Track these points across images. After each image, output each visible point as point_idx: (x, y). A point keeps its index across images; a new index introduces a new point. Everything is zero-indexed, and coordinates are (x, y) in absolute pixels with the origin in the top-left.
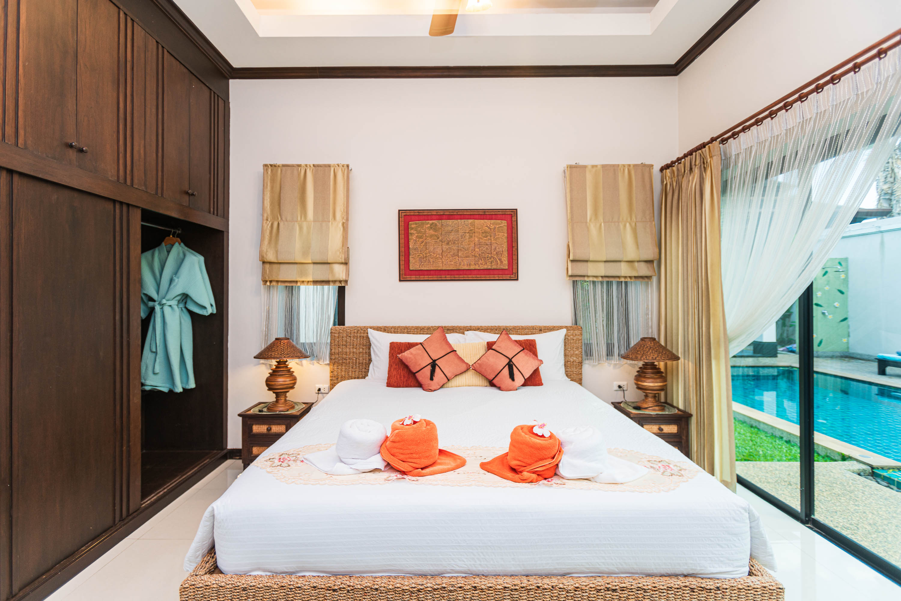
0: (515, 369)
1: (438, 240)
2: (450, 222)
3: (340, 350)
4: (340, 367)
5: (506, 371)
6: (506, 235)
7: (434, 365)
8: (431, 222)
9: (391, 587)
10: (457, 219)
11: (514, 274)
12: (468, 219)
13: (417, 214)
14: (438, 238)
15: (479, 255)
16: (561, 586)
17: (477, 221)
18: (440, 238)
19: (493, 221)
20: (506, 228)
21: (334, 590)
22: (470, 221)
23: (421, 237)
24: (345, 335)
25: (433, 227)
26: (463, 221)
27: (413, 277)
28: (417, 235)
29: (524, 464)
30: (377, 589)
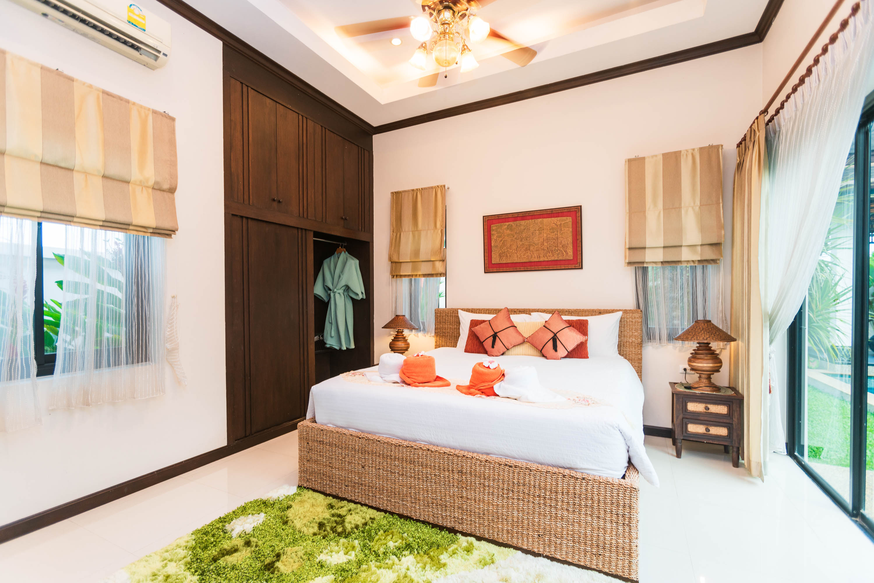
0: (558, 342)
1: (514, 238)
2: (523, 222)
3: (441, 326)
4: (441, 339)
5: (551, 344)
6: (571, 229)
7: (495, 336)
8: (507, 224)
9: (386, 441)
10: (529, 219)
11: (578, 264)
12: (538, 218)
13: (497, 218)
14: (514, 236)
15: (548, 248)
16: (478, 458)
17: (545, 220)
18: (515, 236)
19: (559, 218)
20: (571, 223)
21: (360, 438)
22: (540, 220)
23: (500, 237)
24: (444, 315)
25: (510, 228)
26: (533, 220)
27: (495, 270)
28: (497, 235)
29: (474, 385)
30: (379, 441)
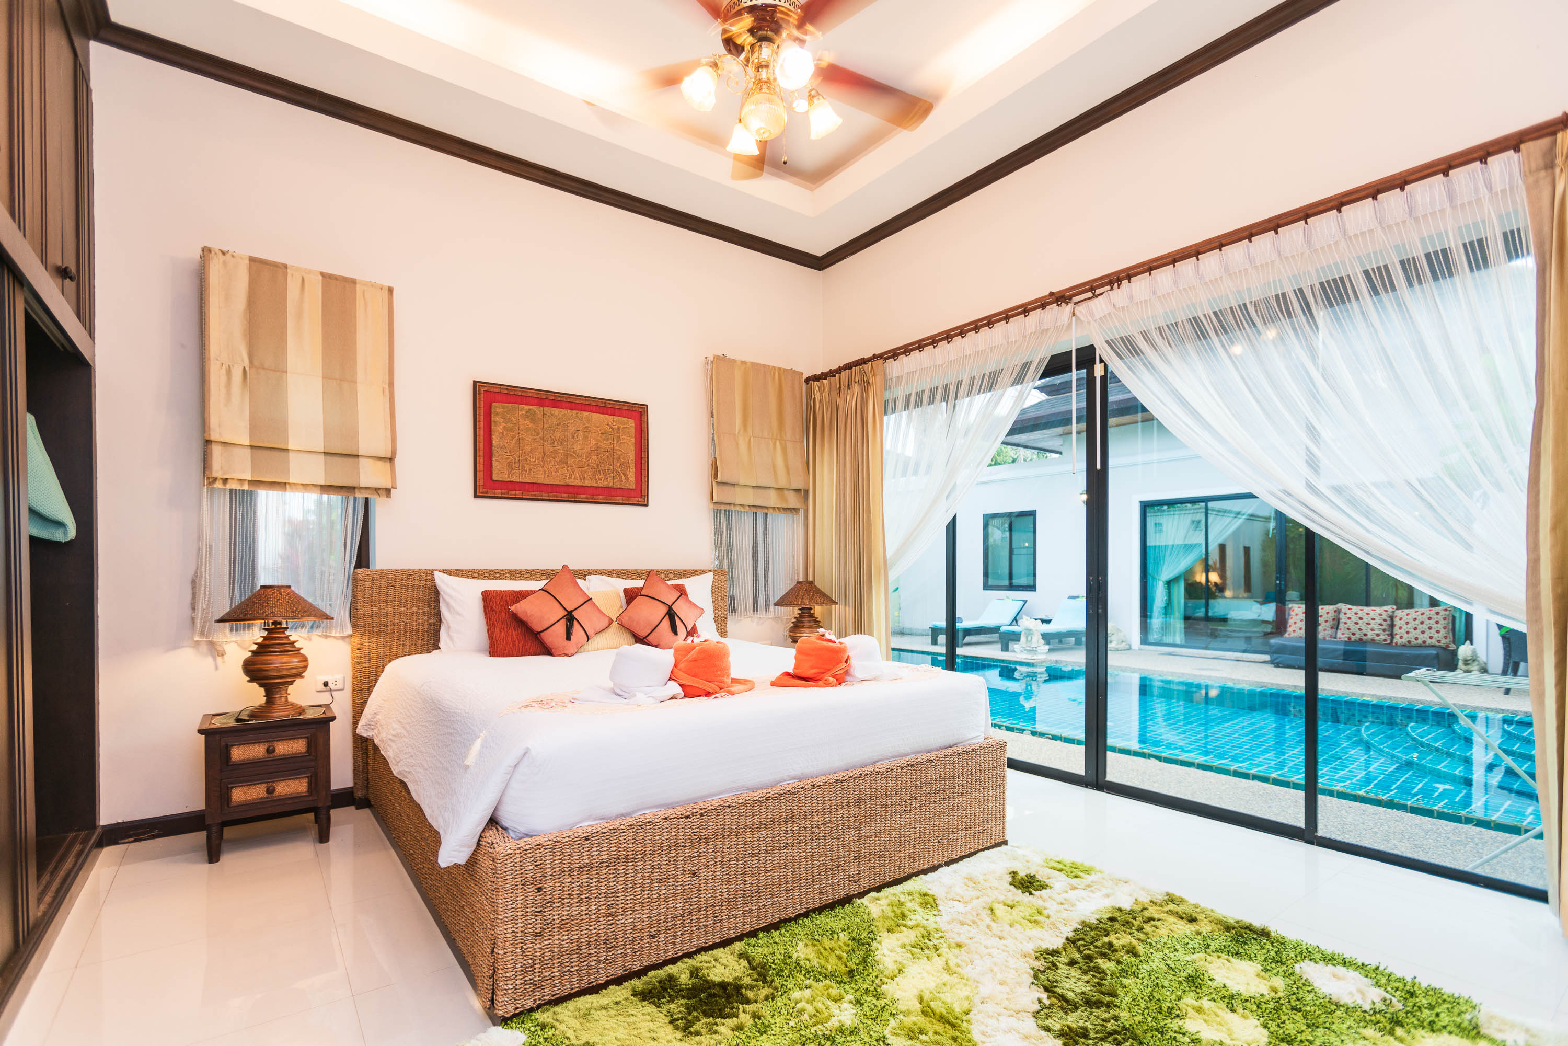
0: (677, 620)
1: (538, 437)
2: (556, 411)
3: (375, 609)
4: (374, 640)
6: (633, 440)
7: (570, 618)
8: (527, 407)
10: (566, 408)
11: (643, 497)
12: (581, 410)
13: (506, 392)
14: (538, 434)
15: (598, 465)
17: (595, 417)
18: (541, 435)
19: (616, 418)
20: (633, 430)
21: (687, 817)
22: (585, 414)
23: (511, 430)
24: (384, 583)
25: (529, 416)
26: (574, 412)
27: (498, 493)
28: (504, 424)
30: (729, 806)
